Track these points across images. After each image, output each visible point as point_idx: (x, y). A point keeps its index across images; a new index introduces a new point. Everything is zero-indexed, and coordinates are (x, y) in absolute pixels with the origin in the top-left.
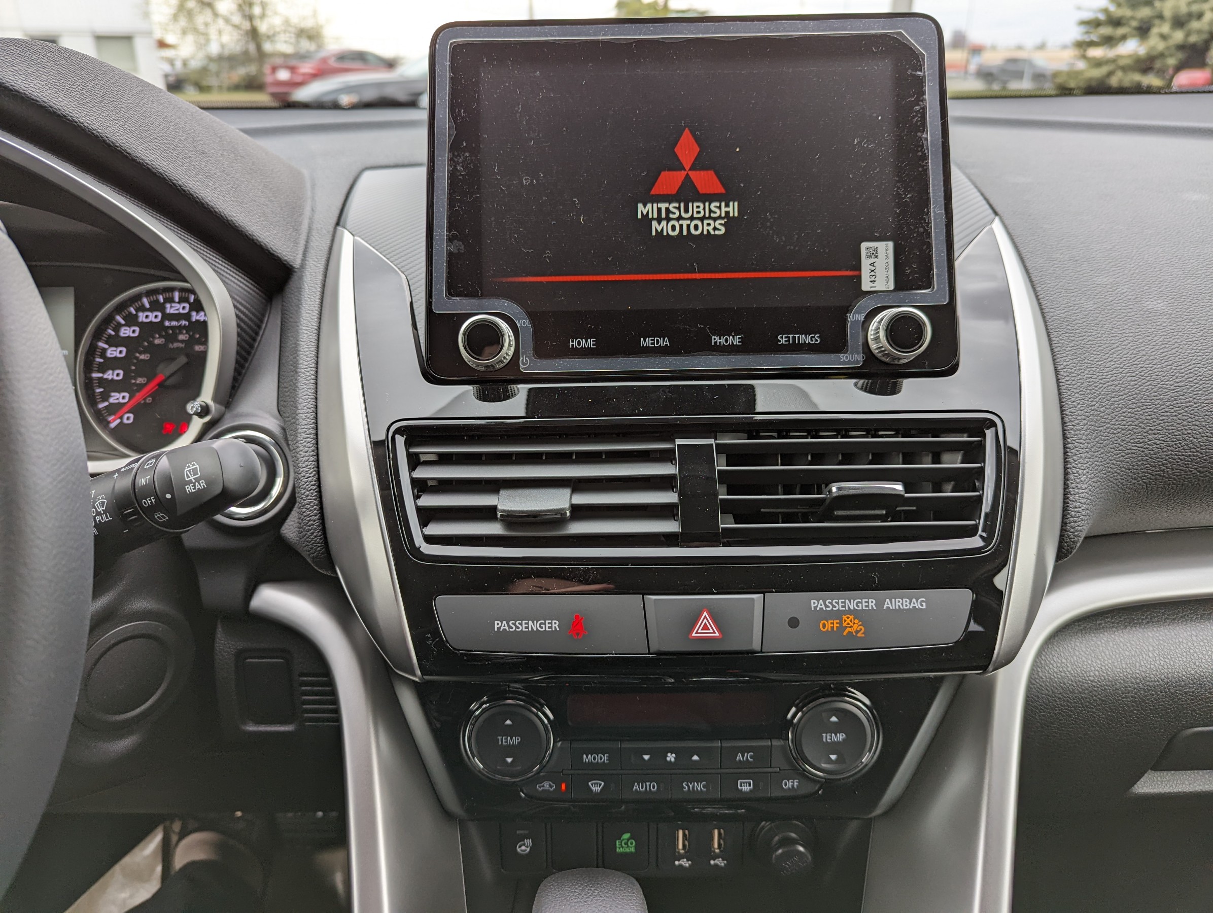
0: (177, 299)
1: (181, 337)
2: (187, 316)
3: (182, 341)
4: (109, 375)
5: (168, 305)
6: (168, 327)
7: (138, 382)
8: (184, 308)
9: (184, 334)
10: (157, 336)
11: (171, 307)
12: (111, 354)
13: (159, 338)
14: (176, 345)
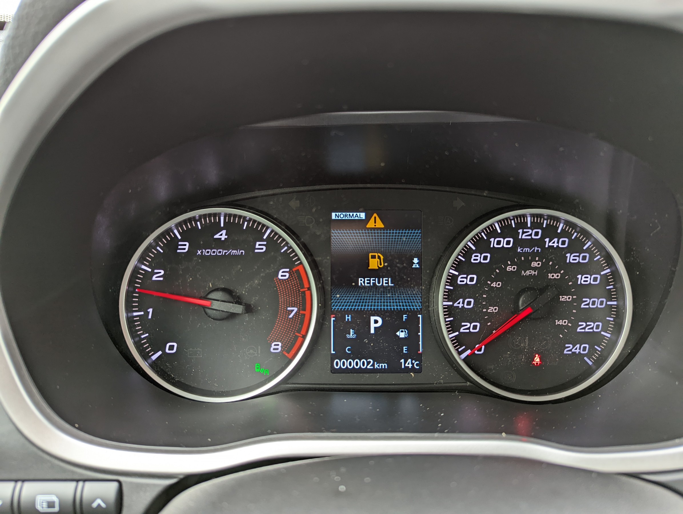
0: (529, 225)
1: (534, 264)
2: (540, 243)
3: (535, 269)
4: (459, 303)
5: (520, 231)
6: (521, 254)
7: (489, 311)
8: (537, 234)
9: (536, 261)
10: (509, 263)
11: (523, 233)
12: (461, 281)
13: (510, 265)
14: (528, 273)
